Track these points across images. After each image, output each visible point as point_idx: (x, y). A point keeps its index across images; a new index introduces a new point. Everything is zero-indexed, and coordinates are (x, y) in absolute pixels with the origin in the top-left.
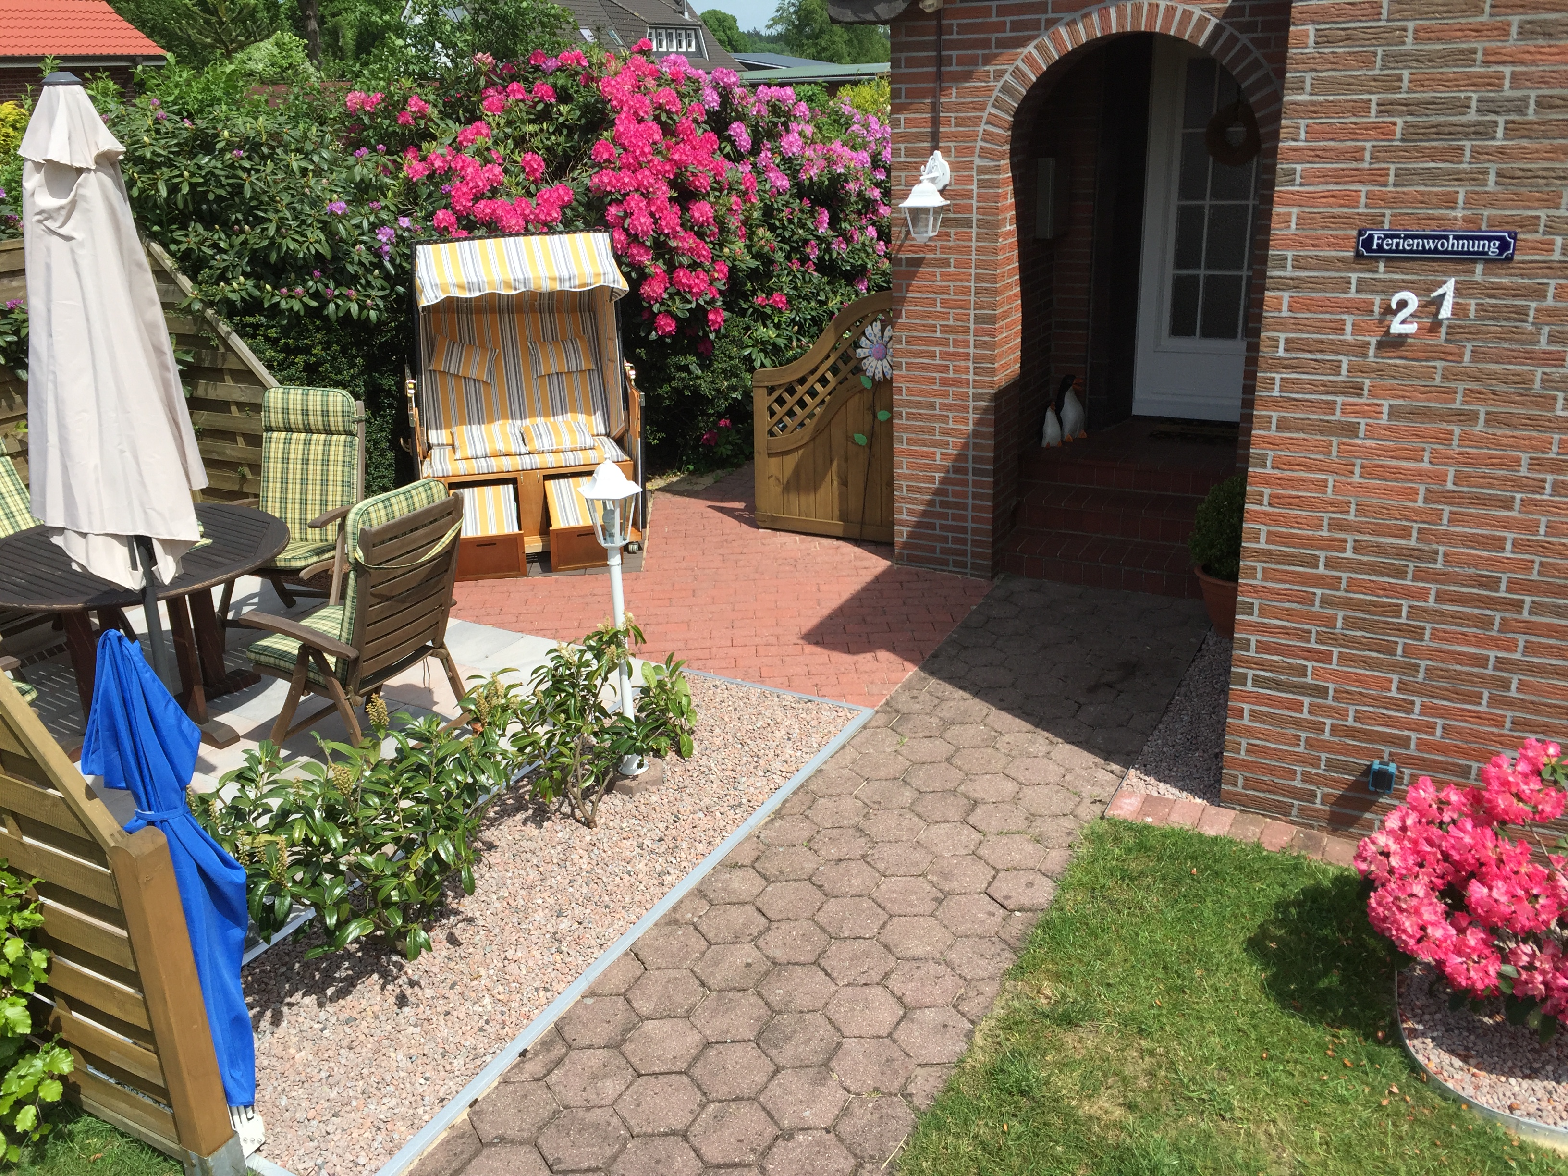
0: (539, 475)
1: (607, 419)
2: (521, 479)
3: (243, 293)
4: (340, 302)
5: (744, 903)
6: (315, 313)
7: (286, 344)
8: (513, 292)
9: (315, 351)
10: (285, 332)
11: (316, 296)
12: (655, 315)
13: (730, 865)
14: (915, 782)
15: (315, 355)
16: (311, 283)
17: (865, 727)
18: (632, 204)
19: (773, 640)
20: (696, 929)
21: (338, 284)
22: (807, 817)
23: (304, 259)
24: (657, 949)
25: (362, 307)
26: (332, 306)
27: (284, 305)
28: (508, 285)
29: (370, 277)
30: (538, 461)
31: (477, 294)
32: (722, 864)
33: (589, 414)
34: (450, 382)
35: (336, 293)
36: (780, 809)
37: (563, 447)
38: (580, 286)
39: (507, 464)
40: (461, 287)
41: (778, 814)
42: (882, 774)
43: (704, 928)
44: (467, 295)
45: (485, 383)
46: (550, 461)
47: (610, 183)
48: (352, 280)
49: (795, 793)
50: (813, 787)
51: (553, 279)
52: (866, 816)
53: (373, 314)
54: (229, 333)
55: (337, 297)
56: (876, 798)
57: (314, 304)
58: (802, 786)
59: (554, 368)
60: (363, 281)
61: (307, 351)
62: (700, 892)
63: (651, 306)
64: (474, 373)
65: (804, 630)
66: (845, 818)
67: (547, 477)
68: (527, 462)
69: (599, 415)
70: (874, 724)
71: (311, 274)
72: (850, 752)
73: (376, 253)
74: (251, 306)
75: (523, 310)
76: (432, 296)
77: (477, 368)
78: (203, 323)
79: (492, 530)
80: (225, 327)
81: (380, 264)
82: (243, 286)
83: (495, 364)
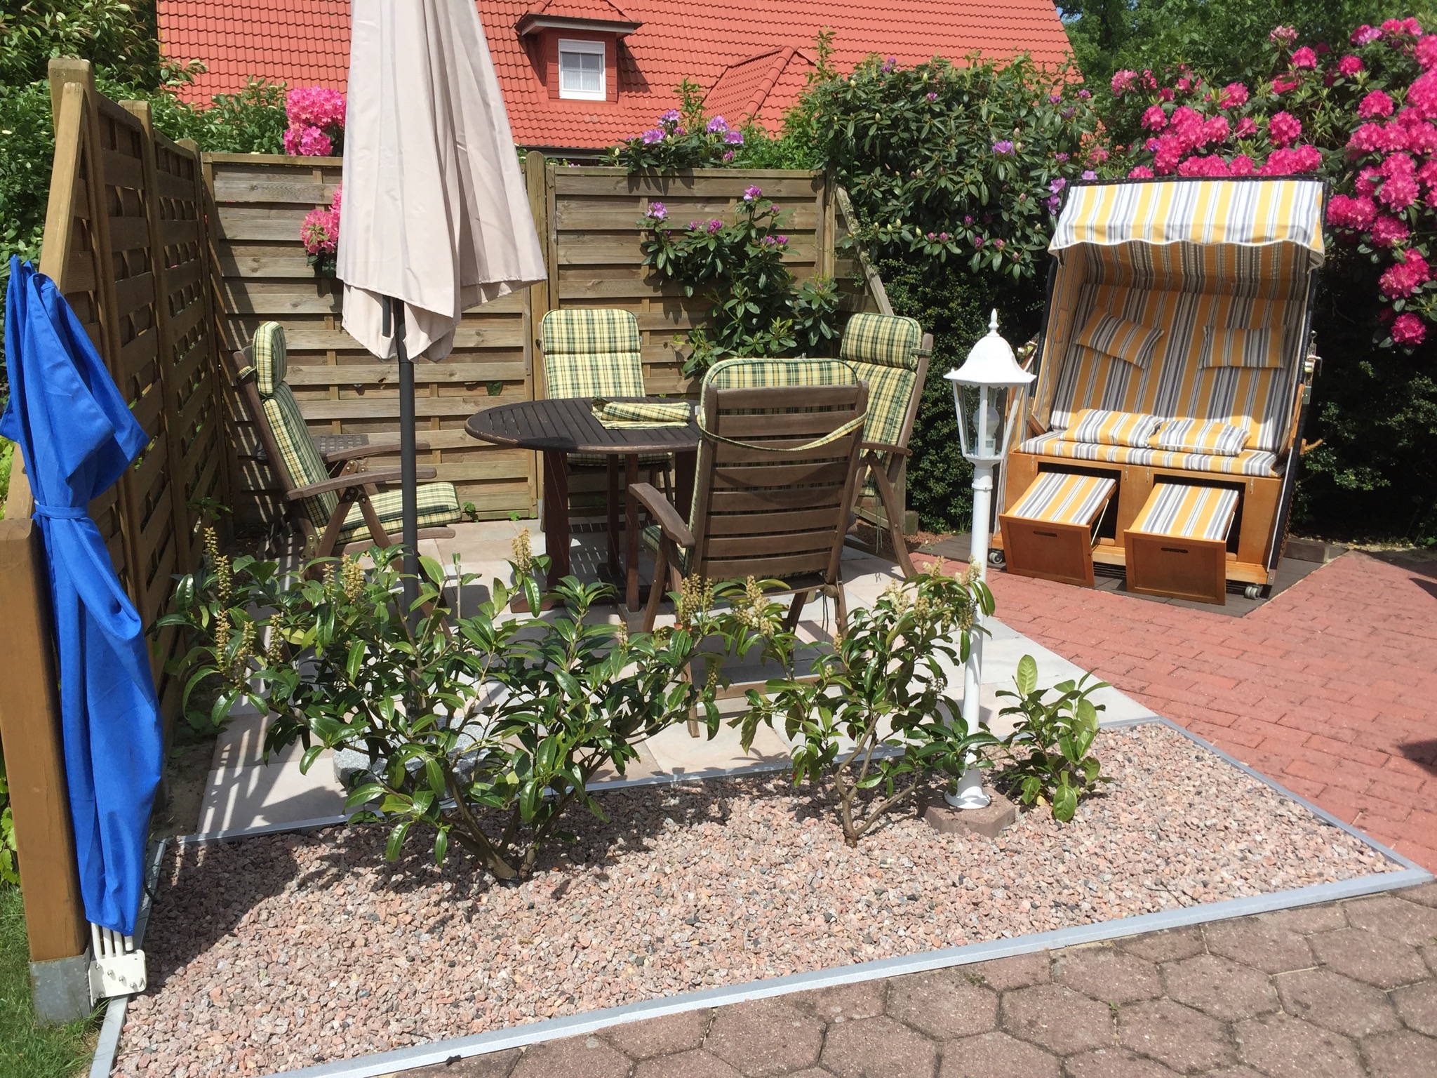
0: (1149, 474)
1: (1279, 431)
2: (1125, 473)
3: (895, 237)
4: (987, 253)
5: (927, 1035)
6: (959, 263)
7: (924, 292)
8: (1164, 242)
9: (952, 305)
10: (926, 279)
11: (963, 243)
12: (1396, 315)
13: (972, 976)
14: (1407, 1007)
15: (950, 310)
16: (960, 229)
17: (1394, 893)
18: (1392, 165)
19: (1348, 735)
20: (824, 1033)
21: (993, 235)
22: (1161, 972)
23: (959, 203)
24: (746, 1029)
25: (1007, 261)
26: (977, 257)
27: (928, 249)
28: (1158, 232)
29: (1029, 231)
30: (1152, 457)
31: (1118, 242)
32: (961, 968)
33: (1258, 420)
34: (1096, 361)
35: (988, 243)
36: (1131, 941)
37: (1194, 447)
38: (1255, 240)
39: (1112, 453)
40: (1099, 231)
41: (1119, 947)
42: (1357, 968)
43: (834, 1037)
44: (1105, 242)
45: (1136, 366)
46: (1167, 459)
47: (1368, 139)
48: (1007, 231)
49: (1176, 930)
50: (1214, 936)
51: (1219, 228)
52: (1262, 1016)
53: (1017, 269)
54: (872, 275)
55: (986, 248)
56: (1308, 998)
57: (957, 251)
58: (1198, 926)
59: (1226, 360)
60: (1018, 234)
61: (944, 303)
62: (886, 989)
63: (1392, 302)
64: (1123, 353)
65: (1413, 739)
66: (1221, 1000)
67: (1160, 479)
68: (1137, 456)
69: (1270, 424)
70: (1417, 895)
71: (962, 220)
72: (1334, 916)
73: (1043, 204)
74: (900, 248)
75: (1210, 291)
76: (1061, 240)
77: (1129, 346)
78: (858, 266)
79: (1056, 518)
80: (871, 270)
81: (1045, 217)
82: (898, 230)
83: (1153, 348)
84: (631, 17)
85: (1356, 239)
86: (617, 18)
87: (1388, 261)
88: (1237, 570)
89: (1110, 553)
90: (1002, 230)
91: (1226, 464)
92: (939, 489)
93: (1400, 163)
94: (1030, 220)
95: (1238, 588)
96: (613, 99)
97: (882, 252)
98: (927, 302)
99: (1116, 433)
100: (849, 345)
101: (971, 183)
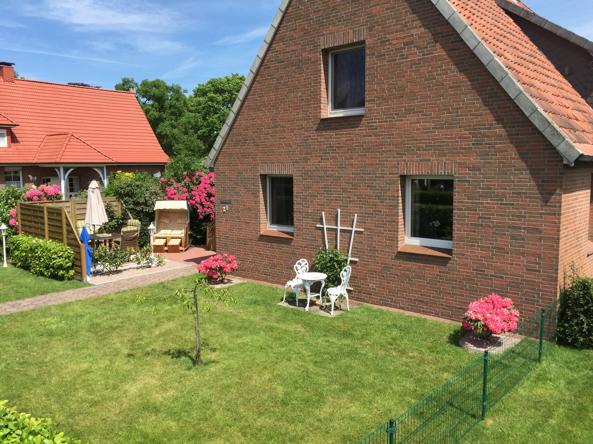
0: (170, 238)
1: (186, 231)
2: (167, 238)
4: (146, 209)
6: (142, 211)
11: (142, 208)
12: (200, 215)
23: (141, 203)
26: (144, 210)
27: (137, 209)
29: (151, 206)
31: (163, 208)
34: (163, 224)
37: (175, 234)
39: (165, 236)
40: (160, 207)
45: (168, 224)
46: (172, 236)
59: (179, 222)
61: (140, 216)
64: (166, 222)
68: (168, 236)
71: (142, 205)
73: (153, 202)
74: (132, 209)
75: (177, 213)
76: (155, 209)
77: (167, 221)
78: (126, 212)
79: (159, 244)
80: (128, 212)
81: (153, 204)
82: (131, 206)
83: (170, 221)
84: (15, 123)
85: (194, 206)
86: (11, 123)
87: (198, 208)
88: (181, 248)
89: (166, 248)
90: (147, 206)
91: (179, 236)
92: (142, 243)
93: (197, 196)
94: (151, 204)
95: (182, 251)
96: (9, 146)
97: (130, 209)
98: (138, 216)
99: (166, 233)
100: (129, 224)
101: (142, 200)
